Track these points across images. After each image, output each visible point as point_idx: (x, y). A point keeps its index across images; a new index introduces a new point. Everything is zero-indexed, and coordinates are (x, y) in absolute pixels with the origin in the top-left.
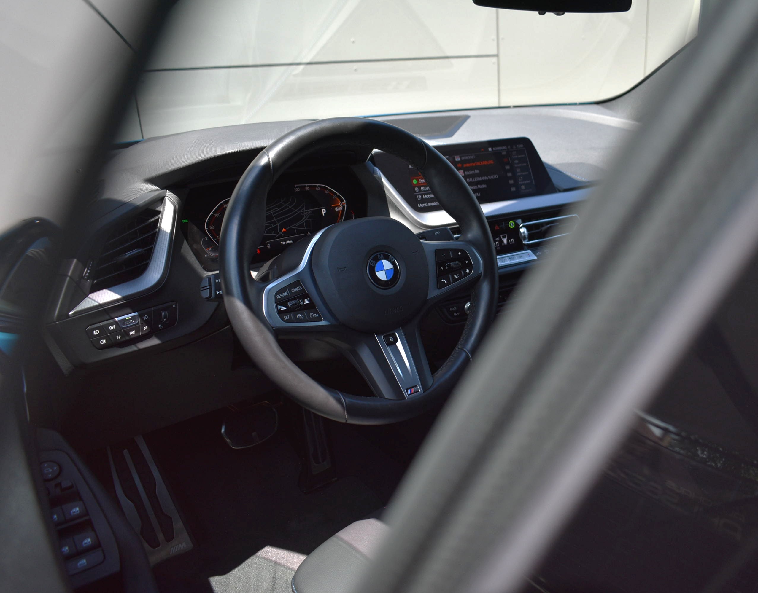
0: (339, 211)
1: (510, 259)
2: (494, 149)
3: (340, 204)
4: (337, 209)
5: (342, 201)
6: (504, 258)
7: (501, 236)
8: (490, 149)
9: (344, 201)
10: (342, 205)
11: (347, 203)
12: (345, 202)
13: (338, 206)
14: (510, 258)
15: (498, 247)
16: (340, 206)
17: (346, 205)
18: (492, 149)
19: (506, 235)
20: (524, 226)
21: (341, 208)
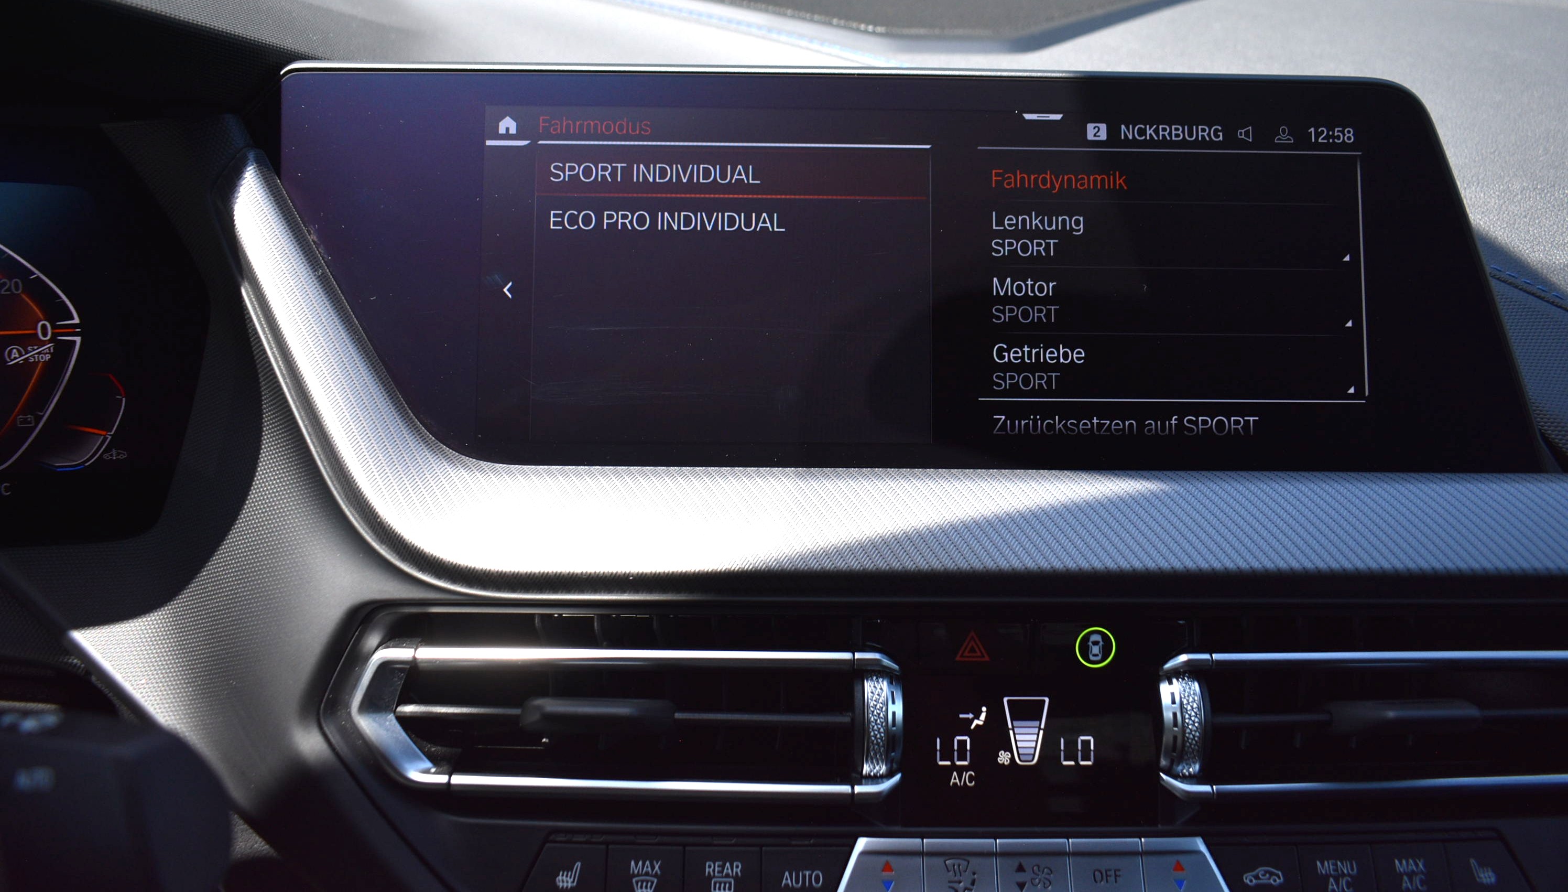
0: (28, 366)
1: (1021, 877)
2: (1128, 132)
3: (44, 327)
4: (15, 356)
5: (57, 312)
6: (974, 861)
7: (1005, 700)
8: (1097, 132)
9: (73, 318)
10: (54, 335)
11: (84, 329)
12: (77, 320)
13: (31, 340)
14: (1021, 869)
15: (961, 770)
16: (43, 343)
17: (78, 339)
18: (1113, 132)
19: (1047, 700)
20: (1190, 672)
21: (41, 354)
